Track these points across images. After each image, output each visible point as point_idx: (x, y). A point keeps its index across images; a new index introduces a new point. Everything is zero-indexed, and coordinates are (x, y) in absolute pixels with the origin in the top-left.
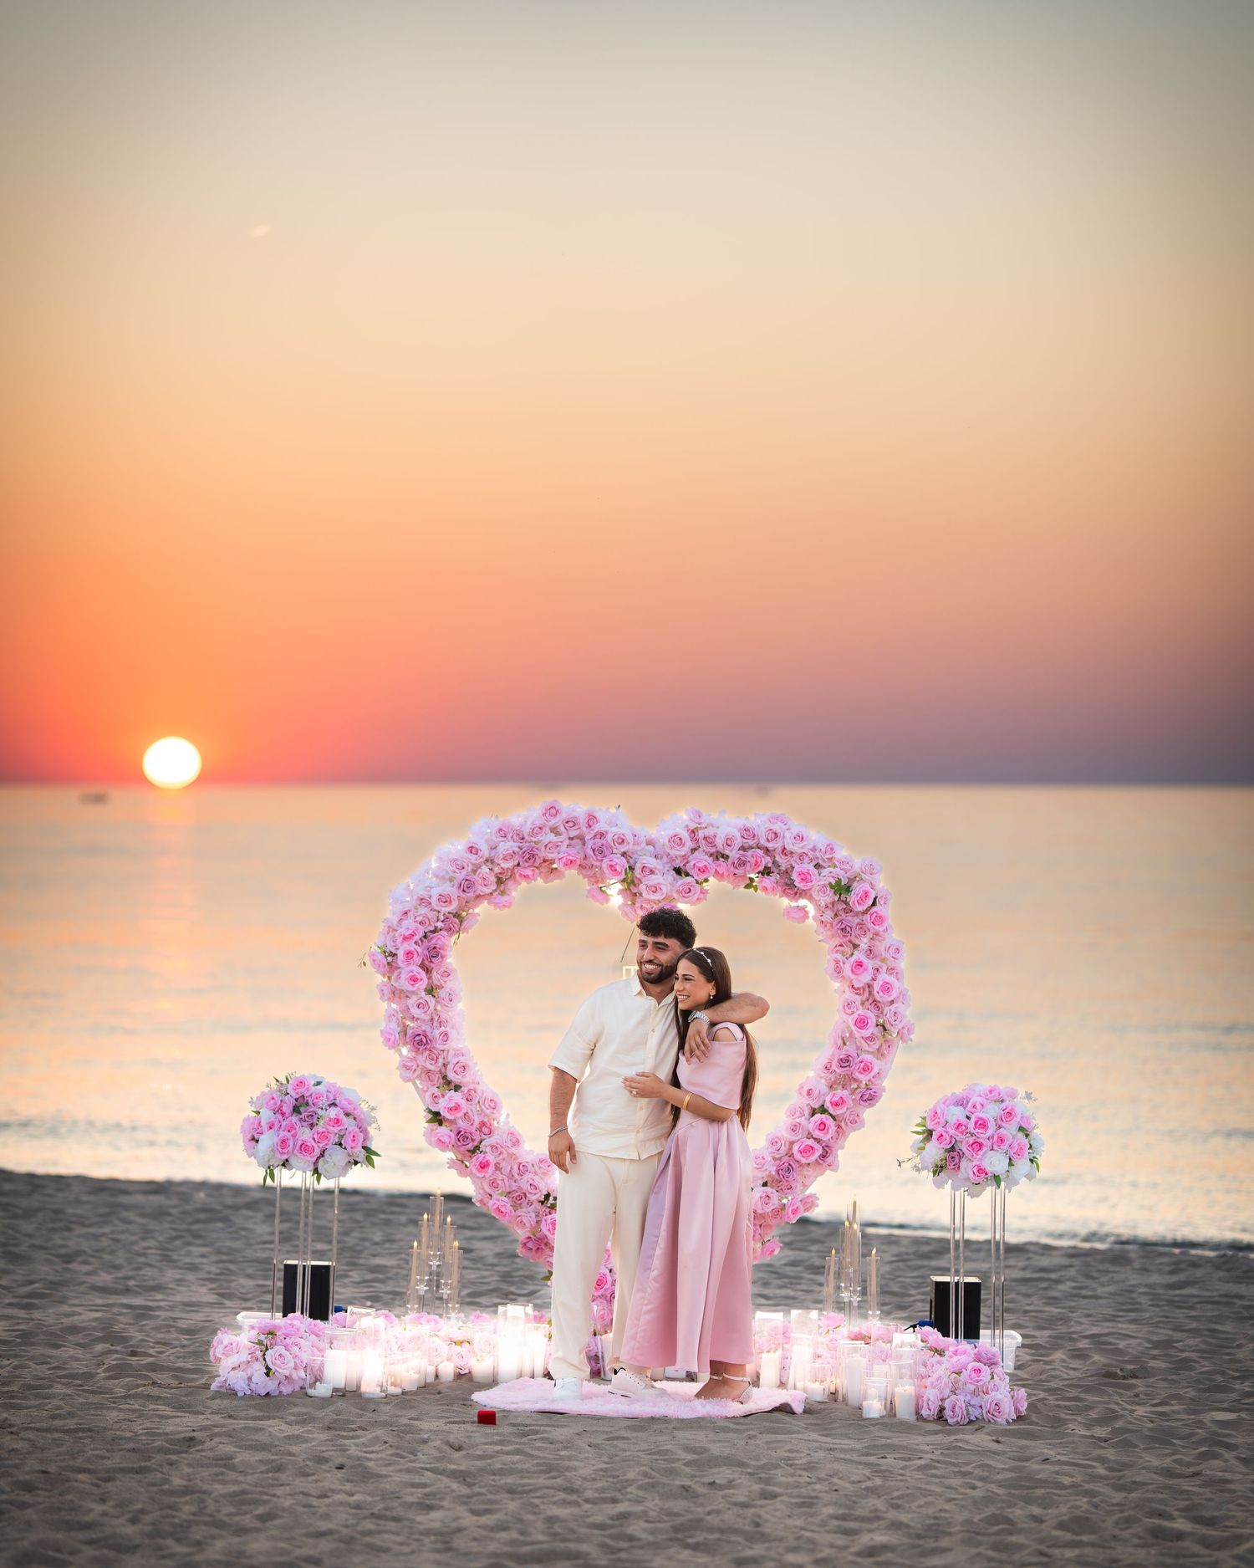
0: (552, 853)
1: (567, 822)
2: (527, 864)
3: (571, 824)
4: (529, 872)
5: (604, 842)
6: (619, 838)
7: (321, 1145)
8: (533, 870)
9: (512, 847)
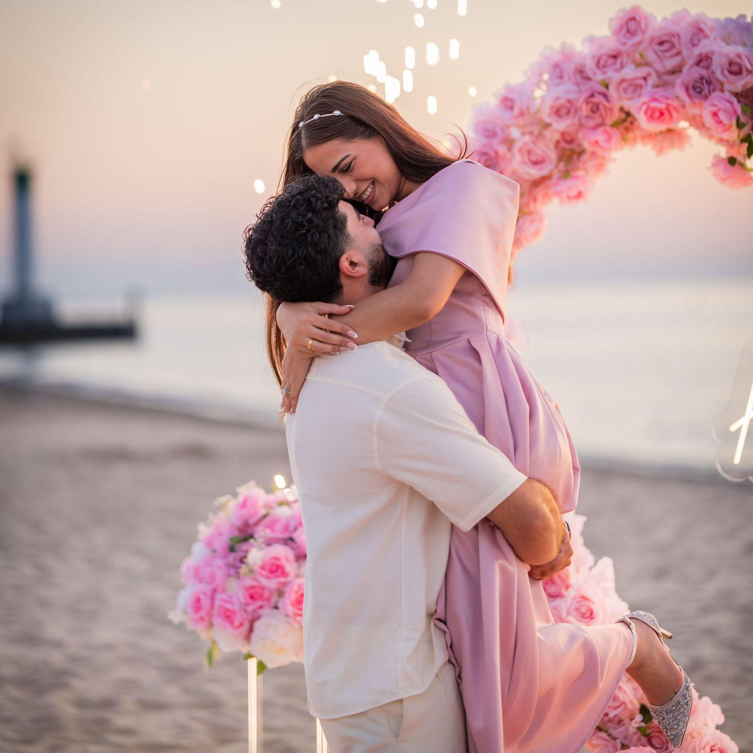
0: (631, 99)
1: (661, 43)
2: (591, 123)
3: (666, 46)
4: (600, 136)
5: (704, 72)
6: (731, 63)
7: (250, 608)
8: (606, 132)
9: (567, 92)
